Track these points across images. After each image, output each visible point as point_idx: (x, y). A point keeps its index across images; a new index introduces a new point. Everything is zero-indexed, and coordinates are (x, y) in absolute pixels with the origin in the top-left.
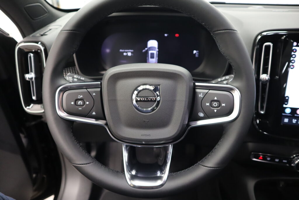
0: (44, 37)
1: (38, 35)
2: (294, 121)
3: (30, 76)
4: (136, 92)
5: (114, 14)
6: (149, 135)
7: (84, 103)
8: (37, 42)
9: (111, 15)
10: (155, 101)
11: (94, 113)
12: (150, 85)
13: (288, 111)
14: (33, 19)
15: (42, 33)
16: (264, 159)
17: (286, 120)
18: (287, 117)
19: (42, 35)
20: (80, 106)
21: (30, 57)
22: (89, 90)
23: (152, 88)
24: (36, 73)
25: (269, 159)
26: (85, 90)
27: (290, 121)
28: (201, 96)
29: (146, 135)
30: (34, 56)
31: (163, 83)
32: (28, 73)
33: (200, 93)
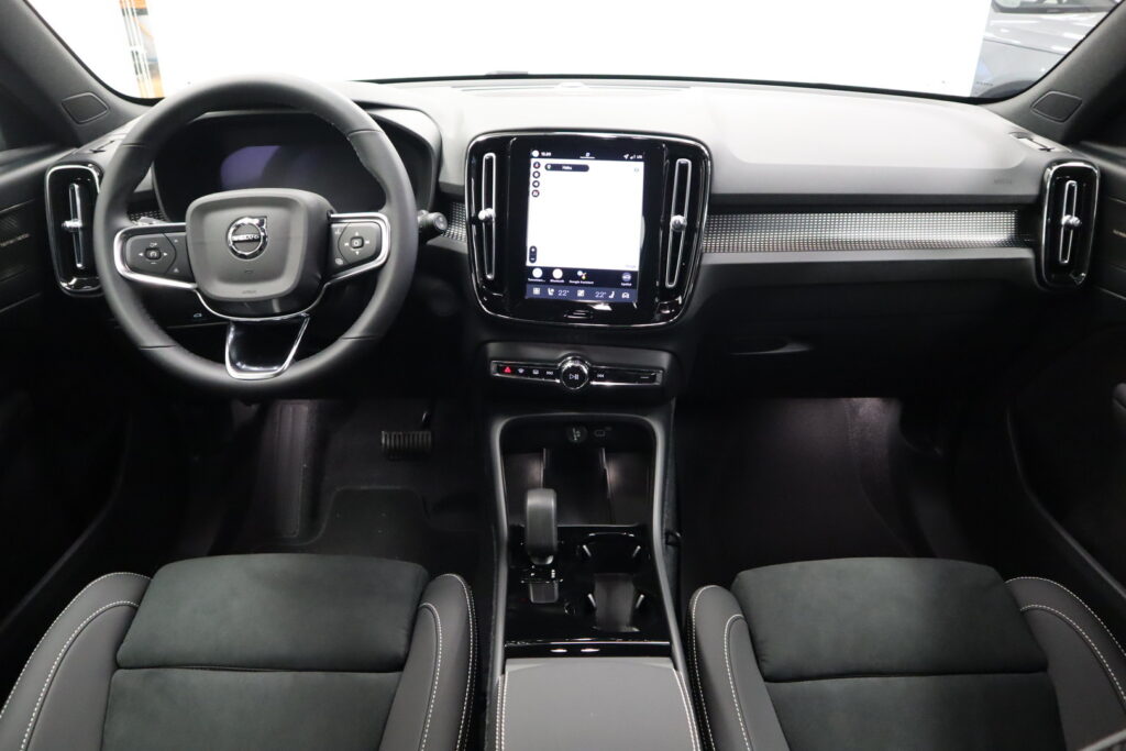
0: (99, 154)
1: (88, 152)
2: (551, 292)
3: (75, 224)
4: (232, 230)
5: (208, 114)
6: (254, 292)
7: (160, 255)
8: (86, 164)
9: (200, 118)
10: (259, 240)
11: (176, 270)
12: (253, 218)
13: (537, 273)
14: (78, 123)
15: (95, 149)
16: (514, 371)
17: (537, 291)
18: (537, 284)
19: (95, 152)
20: (153, 258)
21: (73, 191)
22: (168, 235)
23: (256, 221)
24: (83, 220)
25: (521, 371)
26: (161, 235)
27: (544, 292)
28: (337, 233)
29: (249, 292)
30: (80, 189)
31: (273, 214)
32: (69, 219)
33: (336, 229)
